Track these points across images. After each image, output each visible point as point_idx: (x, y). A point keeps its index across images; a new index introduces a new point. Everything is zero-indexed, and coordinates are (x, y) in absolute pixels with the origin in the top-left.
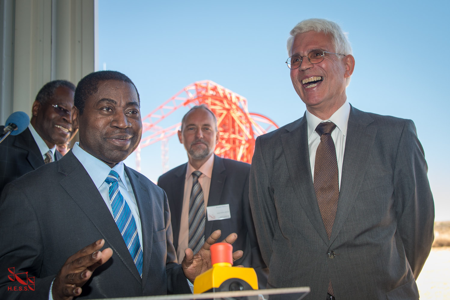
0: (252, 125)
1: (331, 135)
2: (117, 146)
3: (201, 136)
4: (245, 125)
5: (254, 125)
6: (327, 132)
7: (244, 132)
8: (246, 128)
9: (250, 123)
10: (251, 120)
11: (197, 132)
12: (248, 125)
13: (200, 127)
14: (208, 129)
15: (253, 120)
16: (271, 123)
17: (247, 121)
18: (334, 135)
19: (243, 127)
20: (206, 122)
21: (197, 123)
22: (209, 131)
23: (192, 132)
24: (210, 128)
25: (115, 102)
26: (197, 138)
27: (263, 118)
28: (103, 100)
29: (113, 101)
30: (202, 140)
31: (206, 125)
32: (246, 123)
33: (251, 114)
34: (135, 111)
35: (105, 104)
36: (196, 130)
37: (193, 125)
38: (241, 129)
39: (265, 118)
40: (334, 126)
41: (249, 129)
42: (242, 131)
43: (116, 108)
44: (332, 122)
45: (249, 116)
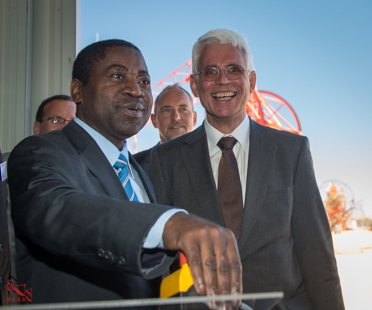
0: (261, 103)
1: (233, 150)
2: (129, 116)
3: (179, 118)
4: (253, 103)
5: (263, 104)
6: (229, 147)
7: (252, 111)
8: (255, 108)
9: (259, 102)
10: (260, 99)
11: (173, 115)
12: (257, 104)
13: (177, 108)
14: (185, 109)
15: (263, 98)
16: (283, 103)
17: (255, 100)
18: (235, 150)
19: (251, 106)
20: (182, 102)
21: (172, 104)
22: (186, 111)
23: (167, 114)
24: (187, 109)
25: (127, 68)
26: (173, 120)
27: (273, 96)
28: (114, 66)
29: (124, 67)
30: (179, 122)
31: (182, 106)
32: (254, 101)
33: (260, 92)
34: (145, 81)
35: (114, 71)
36: (172, 112)
37: (169, 106)
38: (249, 108)
39: (275, 97)
40: (235, 141)
41: (257, 109)
42: (251, 111)
43: (127, 75)
44: (233, 137)
45: (258, 94)
